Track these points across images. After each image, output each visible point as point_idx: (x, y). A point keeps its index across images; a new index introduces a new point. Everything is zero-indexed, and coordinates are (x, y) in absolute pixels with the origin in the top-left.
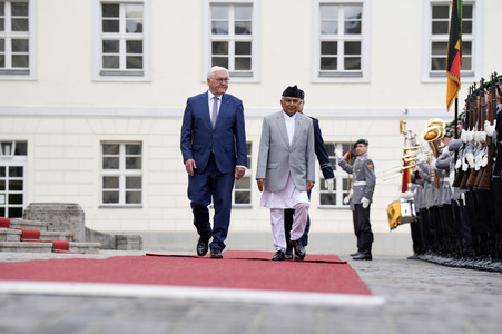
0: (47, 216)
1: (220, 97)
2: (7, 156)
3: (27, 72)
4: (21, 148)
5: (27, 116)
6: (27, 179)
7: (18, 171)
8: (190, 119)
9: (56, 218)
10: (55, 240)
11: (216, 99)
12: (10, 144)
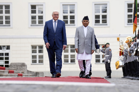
0: (16, 67)
1: (57, 21)
2: (4, 50)
3: (10, 26)
4: (8, 48)
5: (10, 38)
6: (10, 56)
7: (7, 54)
8: (46, 29)
9: (19, 67)
10: (18, 73)
11: (55, 22)
12: (5, 46)
